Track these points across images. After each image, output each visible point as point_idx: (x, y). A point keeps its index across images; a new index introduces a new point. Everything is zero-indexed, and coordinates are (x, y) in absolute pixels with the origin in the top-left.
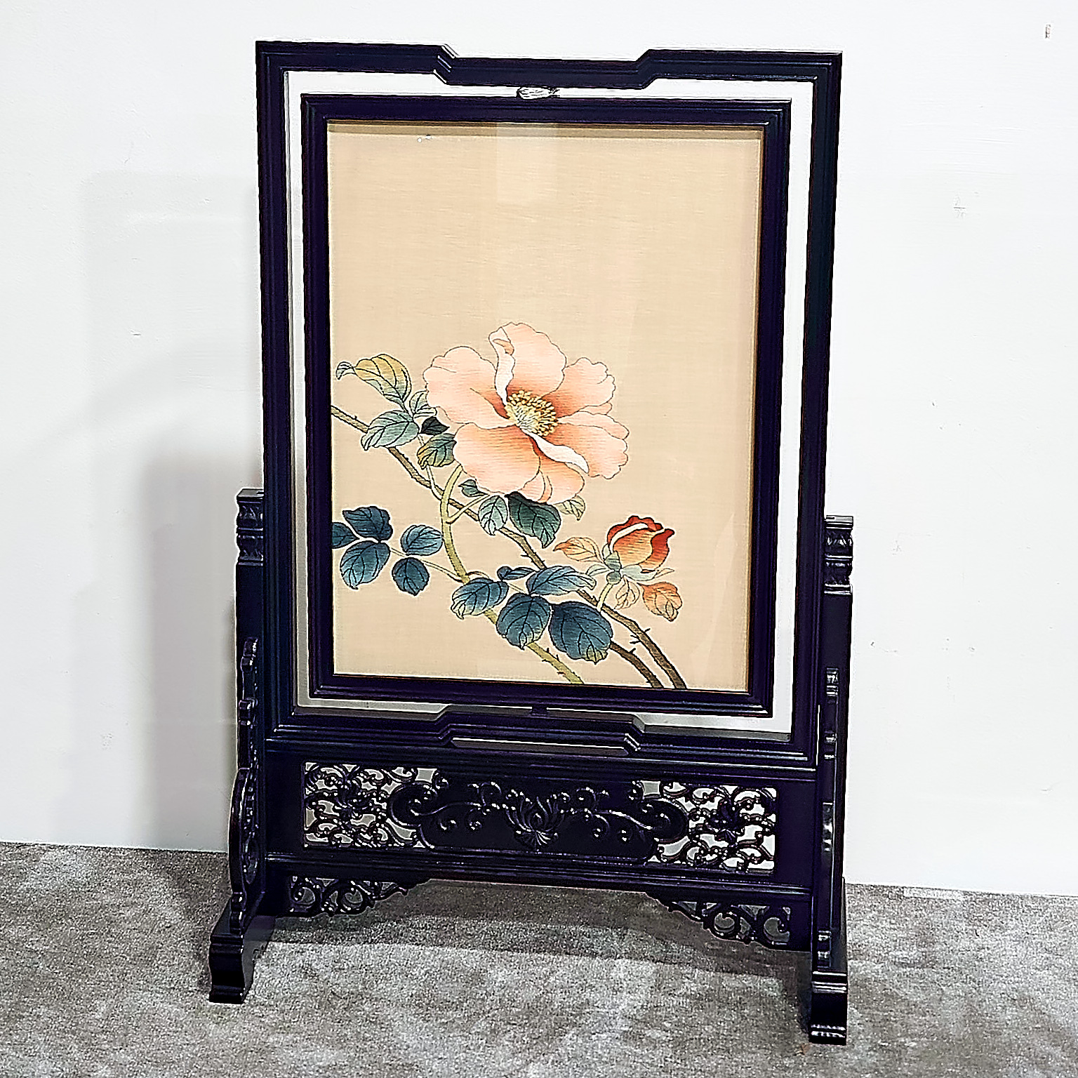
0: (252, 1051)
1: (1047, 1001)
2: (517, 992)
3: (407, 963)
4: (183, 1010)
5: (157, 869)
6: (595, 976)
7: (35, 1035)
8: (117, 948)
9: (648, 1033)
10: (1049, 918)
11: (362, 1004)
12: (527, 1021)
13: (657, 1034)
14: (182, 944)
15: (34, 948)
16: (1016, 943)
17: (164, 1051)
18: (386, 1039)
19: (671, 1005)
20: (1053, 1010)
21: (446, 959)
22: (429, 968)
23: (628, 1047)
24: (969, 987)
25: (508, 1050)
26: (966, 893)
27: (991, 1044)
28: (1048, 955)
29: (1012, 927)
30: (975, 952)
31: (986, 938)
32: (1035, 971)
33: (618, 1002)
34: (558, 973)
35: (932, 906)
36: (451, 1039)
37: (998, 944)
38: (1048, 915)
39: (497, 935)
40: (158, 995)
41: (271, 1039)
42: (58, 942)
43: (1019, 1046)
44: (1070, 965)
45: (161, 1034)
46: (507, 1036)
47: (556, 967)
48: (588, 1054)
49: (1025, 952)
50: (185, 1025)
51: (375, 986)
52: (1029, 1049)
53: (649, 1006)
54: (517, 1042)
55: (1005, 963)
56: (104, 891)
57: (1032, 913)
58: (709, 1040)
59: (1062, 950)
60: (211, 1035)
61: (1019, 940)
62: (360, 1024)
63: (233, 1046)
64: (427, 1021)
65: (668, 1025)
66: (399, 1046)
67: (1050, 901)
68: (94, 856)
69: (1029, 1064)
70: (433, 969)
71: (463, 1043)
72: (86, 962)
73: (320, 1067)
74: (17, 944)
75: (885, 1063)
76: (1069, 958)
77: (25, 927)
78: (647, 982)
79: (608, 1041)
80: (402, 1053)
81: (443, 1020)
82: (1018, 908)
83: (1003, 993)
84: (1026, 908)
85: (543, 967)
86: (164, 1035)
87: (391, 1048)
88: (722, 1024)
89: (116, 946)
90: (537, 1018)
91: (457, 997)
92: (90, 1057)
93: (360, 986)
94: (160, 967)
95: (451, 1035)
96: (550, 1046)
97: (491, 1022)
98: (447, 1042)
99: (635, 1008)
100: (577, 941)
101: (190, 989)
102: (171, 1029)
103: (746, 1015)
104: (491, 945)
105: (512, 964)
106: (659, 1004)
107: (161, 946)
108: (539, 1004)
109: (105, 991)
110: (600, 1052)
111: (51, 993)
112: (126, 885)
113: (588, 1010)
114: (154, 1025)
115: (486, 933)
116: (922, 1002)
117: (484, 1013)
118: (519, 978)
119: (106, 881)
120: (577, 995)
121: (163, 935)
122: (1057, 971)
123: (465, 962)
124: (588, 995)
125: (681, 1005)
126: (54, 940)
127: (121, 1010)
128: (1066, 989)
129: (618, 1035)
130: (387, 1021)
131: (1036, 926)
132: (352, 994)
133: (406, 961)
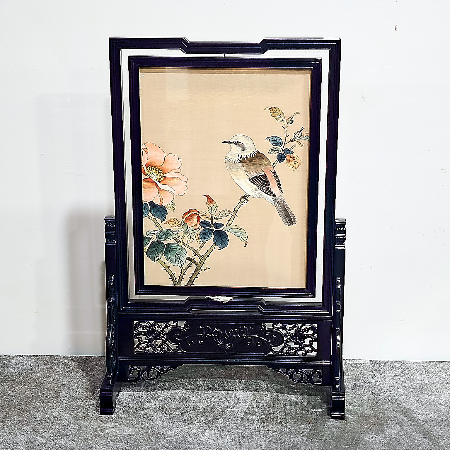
0: (98, 430)
1: (402, 400)
2: (200, 404)
3: (157, 395)
4: (71, 416)
5: (58, 362)
6: (230, 397)
7: (13, 427)
8: (44, 393)
9: (251, 417)
10: (403, 369)
11: (140, 411)
12: (204, 415)
13: (254, 417)
14: (70, 391)
15: (11, 394)
16: (390, 379)
17: (64, 432)
18: (150, 424)
19: (259, 407)
20: (404, 403)
21: (172, 393)
22: (166, 396)
23: (243, 423)
24: (372, 396)
25: (197, 426)
26: (370, 361)
27: (381, 417)
28: (402, 383)
29: (388, 373)
30: (374, 383)
31: (378, 377)
32: (397, 389)
33: (239, 406)
34: (216, 396)
35: (358, 366)
36: (175, 423)
37: (383, 380)
38: (402, 368)
39: (192, 383)
40: (61, 410)
41: (105, 425)
42: (21, 392)
43: (391, 417)
44: (410, 387)
45: (63, 425)
46: (197, 421)
47: (215, 394)
48: (228, 426)
49: (393, 382)
50: (72, 422)
51: (145, 404)
52: (395, 418)
53: (251, 407)
54: (201, 422)
55: (386, 386)
56: (38, 372)
57: (396, 368)
58: (274, 419)
59: (407, 381)
60: (82, 425)
61: (391, 378)
62: (140, 418)
63: (91, 429)
64: (166, 416)
65: (258, 414)
66: (155, 426)
67: (403, 363)
68: (33, 359)
69: (395, 423)
70: (168, 397)
71: (180, 424)
72: (32, 399)
73: (125, 435)
74: (5, 393)
75: (341, 425)
76: (410, 384)
77: (7, 387)
78: (250, 398)
79: (236, 421)
80: (156, 429)
81: (172, 416)
82: (390, 366)
83: (385, 398)
84: (394, 366)
85: (210, 394)
86: (64, 425)
87: (152, 427)
88: (279, 413)
89: (44, 392)
90: (208, 413)
91: (177, 407)
92: (35, 435)
93: (139, 404)
94: (61, 400)
95: (175, 421)
96: (213, 424)
97: (190, 416)
98: (173, 424)
99: (245, 408)
100: (223, 384)
101: (73, 408)
102: (66, 423)
103: (288, 409)
104: (190, 387)
105: (198, 394)
106: (255, 407)
107: (61, 392)
108: (208, 408)
109: (40, 410)
110: (232, 425)
111: (19, 411)
112: (46, 369)
113: (227, 410)
114: (60, 422)
115: (188, 382)
116: (354, 402)
117: (188, 412)
118: (201, 399)
119: (38, 368)
120: (223, 404)
121: (62, 388)
122: (405, 389)
123: (180, 394)
124: (227, 404)
125: (263, 406)
126: (19, 391)
127: (47, 417)
128: (409, 395)
129: (239, 419)
130: (150, 417)
131: (397, 372)
132: (136, 407)
133: (157, 394)
